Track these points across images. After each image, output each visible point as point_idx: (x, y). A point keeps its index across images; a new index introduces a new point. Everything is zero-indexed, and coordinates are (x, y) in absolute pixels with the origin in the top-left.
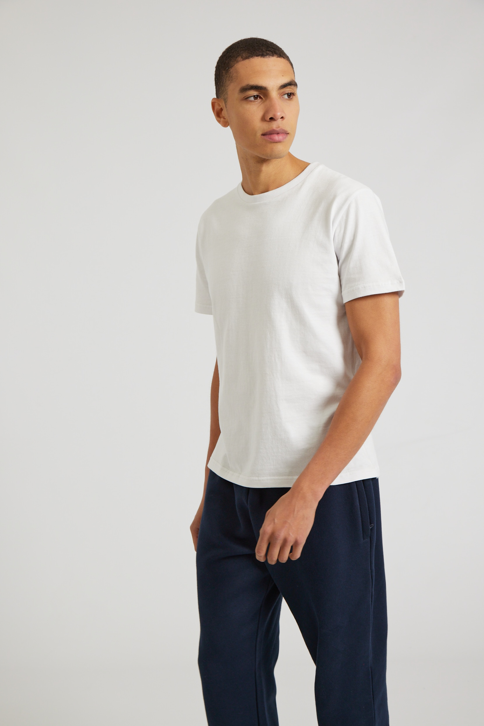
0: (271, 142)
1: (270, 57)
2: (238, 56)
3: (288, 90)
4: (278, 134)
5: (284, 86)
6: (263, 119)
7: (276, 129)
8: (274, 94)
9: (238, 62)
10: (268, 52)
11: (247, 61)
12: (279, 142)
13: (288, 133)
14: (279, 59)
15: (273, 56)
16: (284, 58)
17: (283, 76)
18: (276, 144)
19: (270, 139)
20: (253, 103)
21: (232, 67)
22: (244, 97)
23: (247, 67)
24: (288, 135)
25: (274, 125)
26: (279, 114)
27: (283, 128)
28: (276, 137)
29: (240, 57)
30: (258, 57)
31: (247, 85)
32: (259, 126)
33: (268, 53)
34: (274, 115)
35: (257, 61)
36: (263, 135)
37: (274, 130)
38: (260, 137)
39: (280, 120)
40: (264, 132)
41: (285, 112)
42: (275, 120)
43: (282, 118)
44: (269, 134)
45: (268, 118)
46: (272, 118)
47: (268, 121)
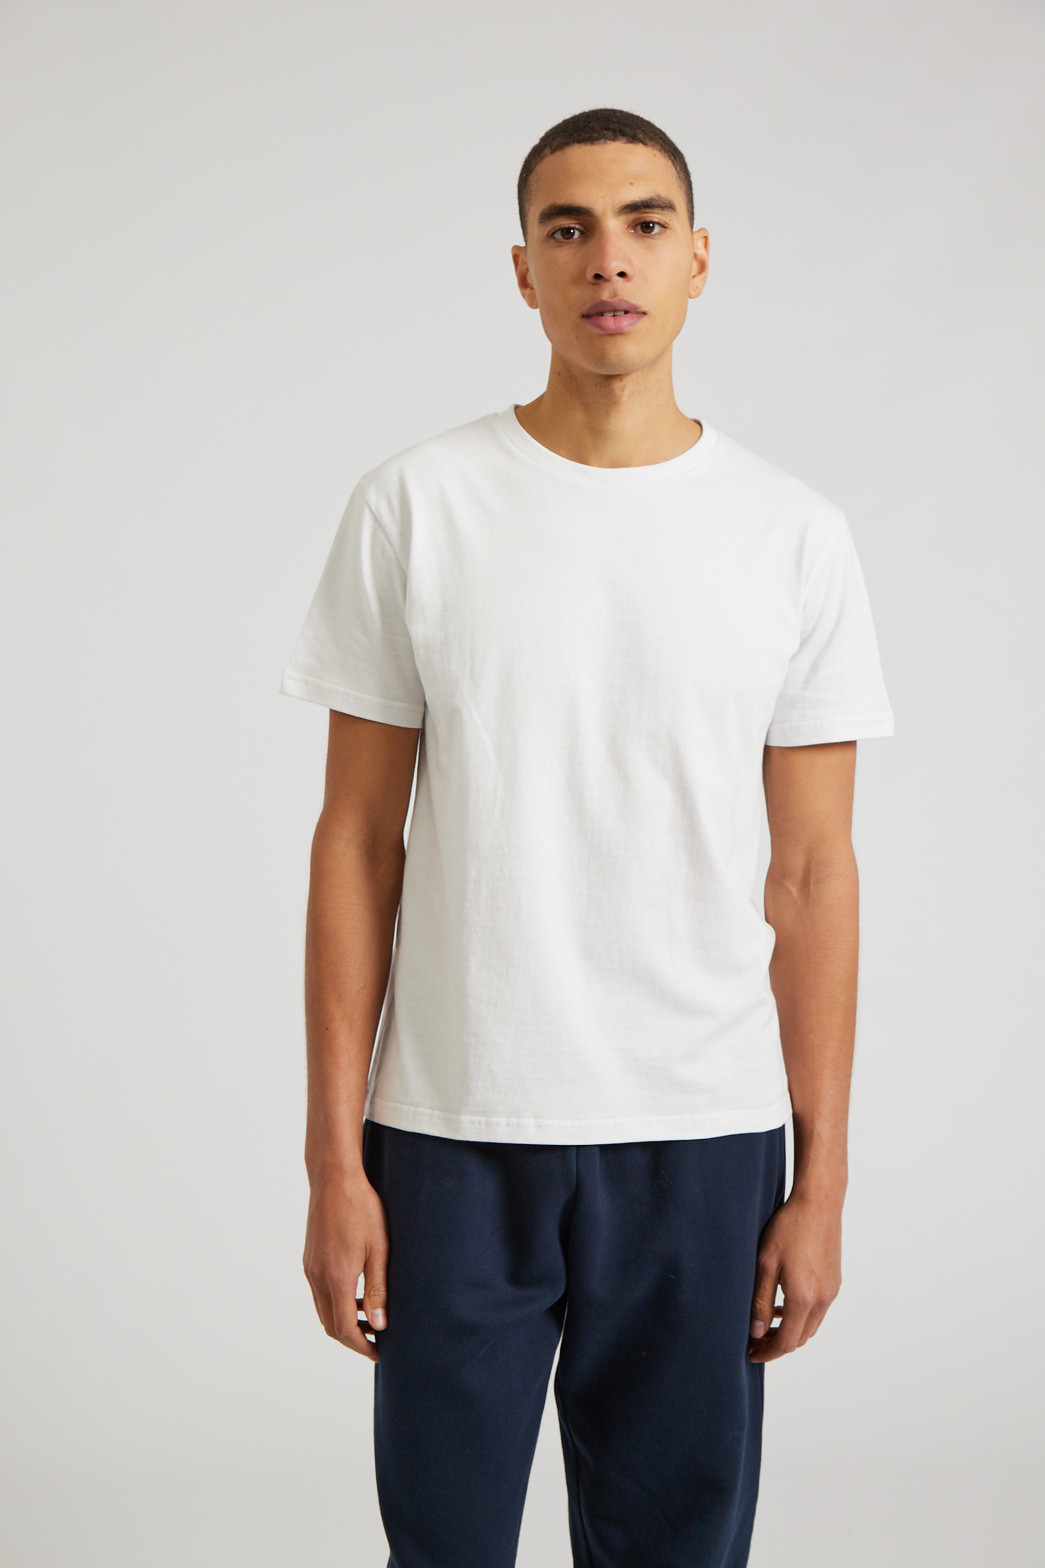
0: (602, 335)
1: (606, 143)
2: (545, 146)
3: (655, 216)
4: (614, 311)
5: (633, 208)
6: (578, 279)
7: (610, 301)
8: (614, 226)
9: (542, 158)
10: (606, 132)
11: (558, 154)
12: (618, 333)
13: (645, 313)
14: (630, 146)
15: (614, 140)
16: (644, 143)
17: (631, 184)
18: (613, 338)
19: (598, 325)
20: (565, 247)
21: (532, 170)
22: (548, 234)
23: (555, 168)
24: (645, 318)
25: (605, 295)
26: (614, 266)
27: (625, 298)
28: (609, 321)
29: (548, 148)
31: (552, 206)
32: (582, 297)
33: (604, 134)
34: (601, 267)
35: (579, 154)
36: (584, 316)
37: (603, 303)
38: (579, 321)
39: (618, 281)
40: (585, 309)
41: (630, 262)
42: (607, 280)
43: (622, 274)
44: (595, 313)
45: (590, 275)
46: (598, 277)
47: (593, 284)
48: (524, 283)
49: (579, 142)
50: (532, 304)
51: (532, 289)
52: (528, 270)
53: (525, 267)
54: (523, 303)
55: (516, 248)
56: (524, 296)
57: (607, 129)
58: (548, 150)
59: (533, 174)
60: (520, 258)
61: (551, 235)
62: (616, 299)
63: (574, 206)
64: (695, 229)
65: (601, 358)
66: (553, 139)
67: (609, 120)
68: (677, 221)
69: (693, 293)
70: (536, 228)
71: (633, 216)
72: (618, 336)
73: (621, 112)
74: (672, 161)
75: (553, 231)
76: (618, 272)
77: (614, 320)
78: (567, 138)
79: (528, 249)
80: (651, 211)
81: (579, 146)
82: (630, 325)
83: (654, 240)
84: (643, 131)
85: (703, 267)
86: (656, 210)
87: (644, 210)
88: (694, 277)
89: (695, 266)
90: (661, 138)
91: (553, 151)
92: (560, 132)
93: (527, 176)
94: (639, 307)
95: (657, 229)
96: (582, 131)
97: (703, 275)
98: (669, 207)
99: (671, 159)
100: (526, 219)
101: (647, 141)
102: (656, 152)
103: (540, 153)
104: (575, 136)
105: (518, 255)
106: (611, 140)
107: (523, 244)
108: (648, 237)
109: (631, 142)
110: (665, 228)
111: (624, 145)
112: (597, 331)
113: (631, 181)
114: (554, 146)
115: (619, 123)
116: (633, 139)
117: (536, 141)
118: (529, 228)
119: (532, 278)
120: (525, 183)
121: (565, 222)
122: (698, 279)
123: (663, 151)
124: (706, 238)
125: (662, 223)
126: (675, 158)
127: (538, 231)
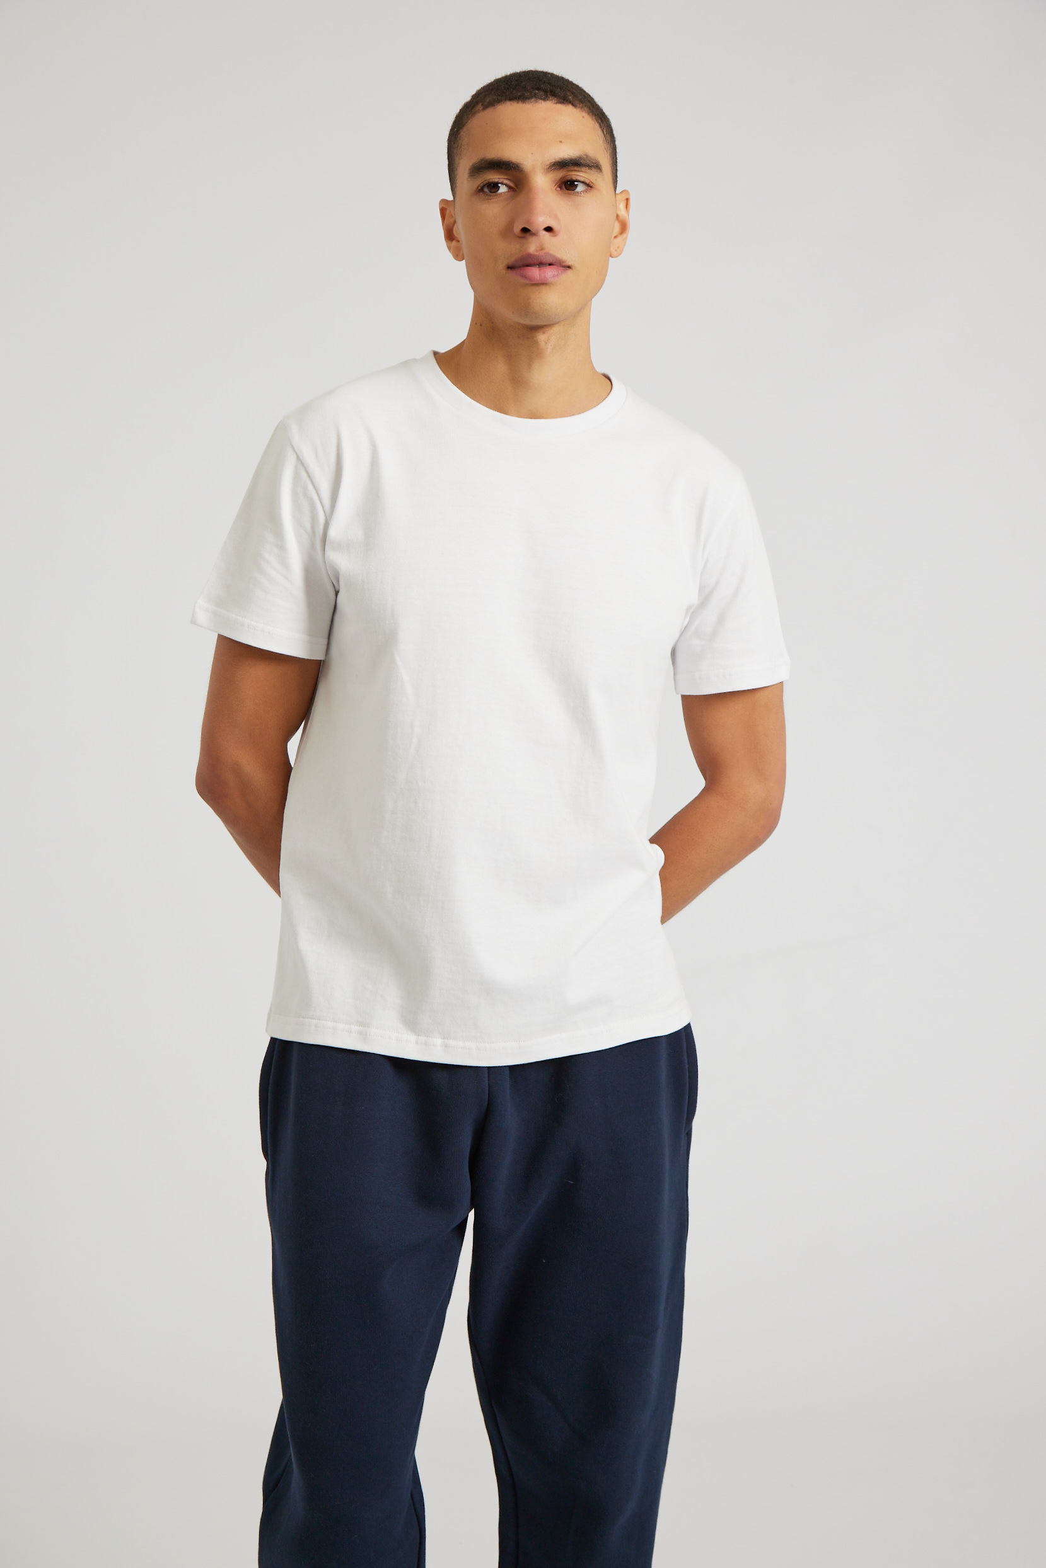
0: (527, 285)
1: (537, 102)
2: (477, 103)
3: (581, 175)
4: (541, 264)
5: (562, 165)
6: (506, 232)
7: (536, 253)
8: (542, 183)
9: (474, 114)
11: (490, 111)
12: (543, 283)
13: (569, 267)
14: (560, 106)
15: (545, 99)
16: (574, 105)
17: (561, 142)
18: (537, 288)
19: (525, 277)
20: (493, 200)
21: (464, 126)
22: (478, 187)
23: (487, 124)
24: (570, 271)
25: (532, 247)
26: (541, 220)
27: (551, 252)
28: (535, 273)
29: (480, 104)
30: (512, 102)
31: (482, 160)
32: (509, 250)
34: (528, 221)
35: (510, 111)
36: (510, 268)
37: (530, 255)
38: (504, 272)
39: (544, 235)
40: (511, 261)
41: (556, 218)
42: (534, 234)
43: (549, 229)
44: (521, 265)
45: (517, 229)
46: (525, 230)
47: (520, 237)
48: (450, 236)
49: (510, 100)
50: (458, 255)
51: (459, 241)
52: (455, 222)
53: (452, 220)
54: (449, 256)
55: (444, 201)
56: (449, 248)
57: (538, 89)
58: (480, 107)
59: (465, 129)
60: (448, 211)
61: (480, 190)
62: (542, 253)
63: (504, 160)
64: (617, 192)
65: (525, 308)
66: (485, 96)
67: (540, 81)
68: (602, 181)
69: (614, 253)
70: (466, 182)
71: (560, 174)
72: (543, 289)
73: (552, 74)
74: (600, 125)
75: (482, 185)
76: (546, 226)
77: (539, 270)
78: (499, 96)
79: (456, 201)
80: (576, 168)
81: (511, 104)
82: (554, 276)
83: (579, 197)
84: (573, 93)
85: (624, 227)
86: (583, 169)
87: (572, 168)
88: (615, 237)
89: (617, 227)
90: (589, 101)
91: (485, 107)
92: (492, 89)
93: (457, 131)
94: (564, 262)
95: (580, 188)
96: (514, 89)
97: (624, 236)
98: (597, 167)
99: (598, 122)
100: (456, 173)
101: (576, 102)
102: (585, 115)
103: (472, 109)
104: (507, 93)
105: (445, 209)
106: (542, 99)
107: (450, 198)
108: (574, 194)
109: (561, 103)
110: (591, 187)
111: (555, 105)
112: (523, 281)
113: (560, 140)
114: (486, 103)
115: (550, 84)
116: (564, 100)
117: (468, 98)
118: (458, 181)
119: (460, 231)
120: (456, 138)
121: (494, 177)
122: (619, 239)
123: (591, 114)
124: (627, 200)
125: (588, 182)
126: (602, 121)
127: (466, 184)
